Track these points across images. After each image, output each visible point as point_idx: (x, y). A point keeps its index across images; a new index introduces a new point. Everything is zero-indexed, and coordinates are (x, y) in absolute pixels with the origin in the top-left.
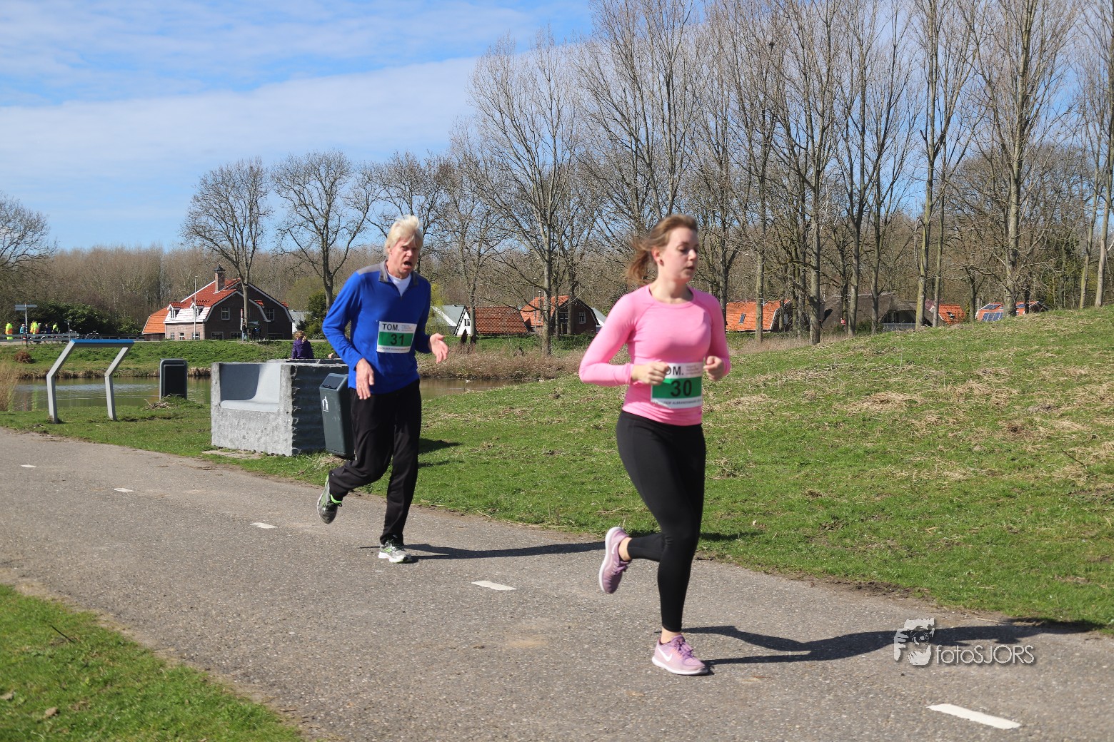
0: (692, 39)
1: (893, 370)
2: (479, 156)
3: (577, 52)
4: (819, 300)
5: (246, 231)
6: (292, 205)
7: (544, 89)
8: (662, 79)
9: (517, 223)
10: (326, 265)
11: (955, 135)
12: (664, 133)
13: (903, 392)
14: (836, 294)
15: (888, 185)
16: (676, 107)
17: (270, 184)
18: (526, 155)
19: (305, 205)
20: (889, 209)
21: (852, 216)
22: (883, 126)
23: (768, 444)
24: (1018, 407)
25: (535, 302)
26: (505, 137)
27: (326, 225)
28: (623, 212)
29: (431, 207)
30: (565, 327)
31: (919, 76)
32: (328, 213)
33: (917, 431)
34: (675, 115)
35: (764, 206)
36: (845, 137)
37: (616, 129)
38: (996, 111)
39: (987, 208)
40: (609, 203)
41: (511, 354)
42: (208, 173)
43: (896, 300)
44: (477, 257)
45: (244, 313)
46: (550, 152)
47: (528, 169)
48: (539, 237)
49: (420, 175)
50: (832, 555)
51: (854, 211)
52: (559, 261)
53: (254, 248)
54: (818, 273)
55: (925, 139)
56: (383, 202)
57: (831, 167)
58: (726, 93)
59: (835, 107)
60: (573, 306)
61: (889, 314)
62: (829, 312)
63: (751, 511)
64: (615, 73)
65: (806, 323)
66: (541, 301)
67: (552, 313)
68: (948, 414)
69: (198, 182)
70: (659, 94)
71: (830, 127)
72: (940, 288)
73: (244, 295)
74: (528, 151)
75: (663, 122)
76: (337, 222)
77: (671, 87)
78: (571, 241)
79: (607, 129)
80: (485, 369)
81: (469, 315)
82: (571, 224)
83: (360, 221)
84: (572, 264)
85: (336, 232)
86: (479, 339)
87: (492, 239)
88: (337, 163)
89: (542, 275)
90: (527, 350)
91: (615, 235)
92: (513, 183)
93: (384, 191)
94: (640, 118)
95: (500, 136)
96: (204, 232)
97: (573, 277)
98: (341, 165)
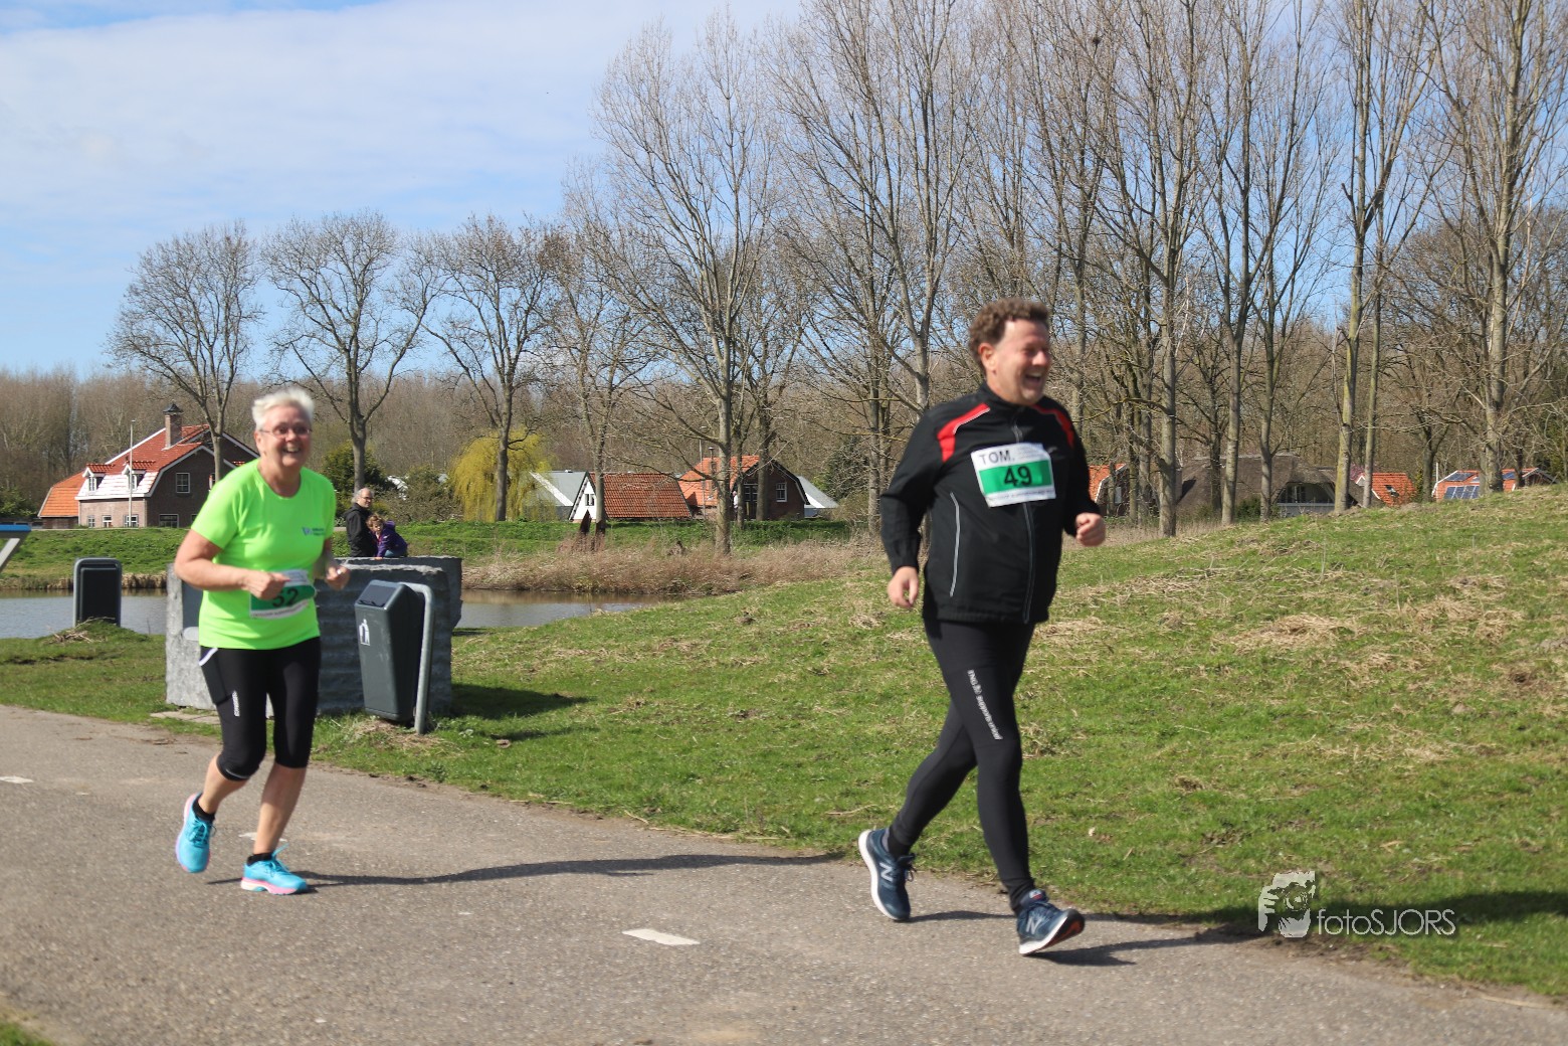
0: (962, 31)
1: (1311, 579)
2: (611, 222)
3: (775, 54)
4: (1175, 464)
5: (219, 345)
6: (298, 302)
8: (915, 96)
9: (674, 334)
10: (354, 405)
11: (1398, 192)
12: (918, 187)
13: (1328, 615)
14: (1201, 456)
15: (1287, 275)
16: (940, 145)
17: (261, 268)
18: (690, 220)
19: (319, 301)
20: (1288, 313)
21: (1229, 325)
22: (1279, 177)
23: (1106, 701)
24: (1523, 642)
25: (704, 465)
26: (653, 190)
27: (354, 337)
28: (852, 318)
29: (531, 307)
30: (753, 505)
31: (1339, 94)
32: (357, 316)
33: (1355, 679)
34: (937, 157)
35: (1083, 309)
36: (1217, 194)
37: (839, 179)
38: (1469, 152)
39: (1451, 313)
40: (827, 302)
41: (665, 550)
42: (154, 247)
43: (1300, 465)
44: (607, 391)
46: (729, 215)
47: (694, 246)
48: (709, 358)
49: (512, 253)
50: (1227, 887)
51: (1232, 318)
52: (745, 400)
53: (233, 374)
54: (1174, 419)
55: (1351, 198)
56: (449, 299)
57: (1193, 244)
58: (1020, 120)
59: (1199, 146)
60: (767, 471)
61: (1289, 490)
62: (1189, 485)
63: (1085, 812)
64: (837, 87)
65: (1154, 502)
66: (714, 465)
67: (731, 486)
68: (1405, 652)
69: (136, 261)
70: (909, 121)
71: (1192, 179)
72: (1373, 446)
73: (216, 453)
74: (693, 215)
75: (917, 169)
76: (372, 331)
77: (929, 111)
78: (763, 365)
79: (824, 180)
80: (620, 578)
81: (594, 487)
82: (763, 336)
83: (412, 330)
84: (766, 402)
85: (371, 349)
86: (609, 526)
87: (631, 362)
88: (373, 234)
89: (716, 420)
90: (690, 546)
91: (835, 354)
92: (668, 268)
93: (452, 280)
94: (879, 163)
95: (646, 190)
96: (148, 346)
97: (767, 425)
98: (380, 236)
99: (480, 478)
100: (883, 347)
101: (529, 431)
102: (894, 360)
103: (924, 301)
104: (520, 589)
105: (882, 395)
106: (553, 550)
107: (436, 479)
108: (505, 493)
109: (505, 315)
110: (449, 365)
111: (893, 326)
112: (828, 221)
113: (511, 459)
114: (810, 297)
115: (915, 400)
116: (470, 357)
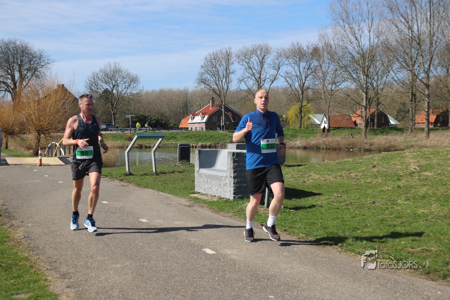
2: (332, 42)
5: (224, 81)
6: (245, 68)
7: (365, 8)
9: (350, 74)
12: (427, 27)
16: (434, 14)
17: (235, 59)
18: (355, 41)
19: (250, 68)
25: (359, 112)
26: (345, 33)
27: (260, 77)
28: (405, 68)
29: (309, 68)
30: (374, 124)
32: (261, 72)
34: (433, 18)
37: (402, 27)
40: (397, 63)
41: (347, 137)
42: (207, 55)
44: (330, 91)
45: (223, 118)
46: (367, 39)
47: (356, 48)
48: (361, 81)
49: (304, 53)
52: (371, 93)
53: (227, 88)
56: (286, 66)
60: (378, 114)
66: (362, 112)
67: (367, 118)
69: (203, 59)
70: (425, 7)
73: (223, 110)
74: (356, 39)
75: (427, 21)
76: (265, 75)
77: (431, 4)
78: (377, 82)
79: (397, 27)
80: (334, 145)
81: (327, 119)
82: (377, 74)
83: (275, 75)
84: (378, 94)
85: (264, 81)
86: (331, 130)
87: (338, 82)
88: (265, 49)
89: (362, 99)
90: (355, 136)
91: (399, 79)
92: (349, 55)
93: (287, 61)
94: (414, 21)
95: (342, 33)
96: (206, 81)
97: (378, 100)
98: (267, 49)
99: (294, 116)
100: (415, 76)
101: (308, 103)
102: (418, 80)
103: (428, 62)
104: (305, 148)
105: (414, 91)
106: (314, 137)
107: (282, 117)
108: (301, 120)
109: (301, 70)
110: (285, 85)
111: (418, 70)
112: (398, 39)
113: (303, 111)
114: (392, 62)
115: (425, 92)
116: (292, 82)
